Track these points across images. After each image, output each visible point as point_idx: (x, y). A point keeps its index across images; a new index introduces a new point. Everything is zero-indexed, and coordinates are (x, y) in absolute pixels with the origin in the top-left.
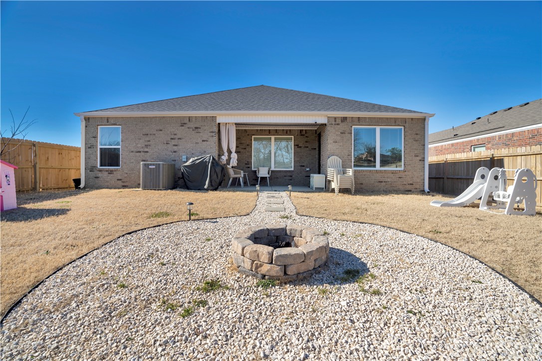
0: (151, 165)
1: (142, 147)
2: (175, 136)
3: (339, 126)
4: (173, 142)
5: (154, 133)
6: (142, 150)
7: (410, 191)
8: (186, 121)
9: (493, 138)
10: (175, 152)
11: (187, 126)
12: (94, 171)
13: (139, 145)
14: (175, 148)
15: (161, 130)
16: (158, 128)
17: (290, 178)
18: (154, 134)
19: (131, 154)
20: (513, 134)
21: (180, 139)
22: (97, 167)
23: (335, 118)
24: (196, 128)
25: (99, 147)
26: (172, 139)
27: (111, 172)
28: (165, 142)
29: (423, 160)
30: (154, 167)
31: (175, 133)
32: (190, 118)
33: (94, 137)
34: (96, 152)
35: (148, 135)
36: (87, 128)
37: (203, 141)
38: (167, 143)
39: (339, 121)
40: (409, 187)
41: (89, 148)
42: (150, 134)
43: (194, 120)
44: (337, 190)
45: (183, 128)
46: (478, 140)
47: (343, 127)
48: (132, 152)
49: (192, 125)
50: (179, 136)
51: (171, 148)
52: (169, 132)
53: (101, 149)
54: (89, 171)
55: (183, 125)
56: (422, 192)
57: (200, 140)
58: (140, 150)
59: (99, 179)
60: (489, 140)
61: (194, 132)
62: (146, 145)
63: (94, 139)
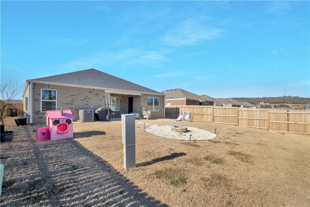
0: (88, 111)
1: (70, 102)
2: (87, 97)
3: (144, 97)
4: (86, 100)
5: (77, 95)
6: (70, 103)
7: (161, 118)
8: (92, 91)
9: (173, 100)
10: (87, 104)
11: (92, 93)
12: (39, 114)
13: (68, 101)
14: (87, 103)
15: (80, 94)
16: (79, 93)
17: (118, 114)
18: (77, 96)
19: (64, 105)
20: (177, 100)
21: (89, 98)
22: (40, 111)
23: (143, 94)
24: (97, 94)
25: (41, 100)
26: (85, 98)
28: (82, 100)
29: (164, 108)
31: (87, 96)
32: (94, 90)
33: (38, 95)
34: (40, 103)
35: (73, 96)
36: (34, 89)
37: (100, 100)
38: (83, 100)
39: (144, 95)
40: (161, 116)
41: (35, 101)
42: (74, 96)
43: (96, 90)
44: (147, 118)
45: (91, 93)
46: (168, 100)
47: (145, 97)
48: (64, 104)
49: (95, 93)
50: (89, 97)
51: (85, 102)
52: (84, 95)
53: (43, 102)
54: (35, 114)
55: (91, 92)
56: (164, 118)
57: (98, 100)
58: (69, 103)
59: (42, 118)
60: (171, 101)
61: (95, 96)
62: (72, 101)
63: (39, 96)
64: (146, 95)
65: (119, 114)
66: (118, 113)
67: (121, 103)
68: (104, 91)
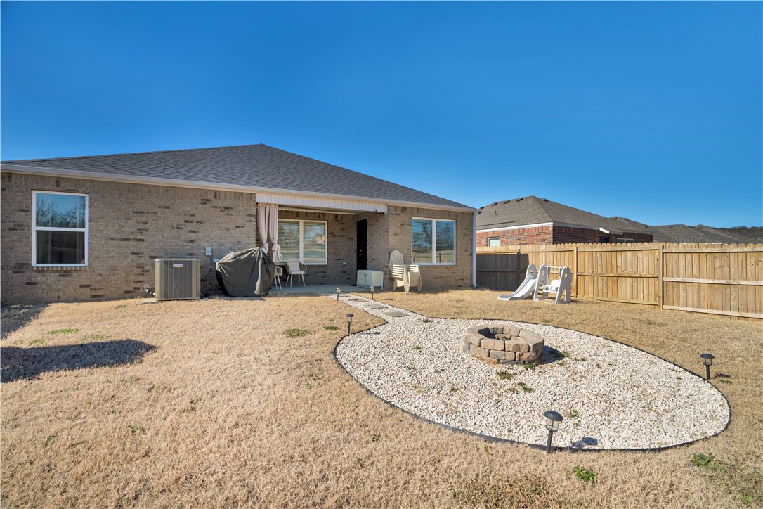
0: (176, 262)
1: (132, 232)
2: (192, 218)
3: (399, 217)
4: (189, 227)
5: (156, 210)
6: (132, 236)
7: (461, 286)
8: (211, 197)
10: (192, 241)
11: (211, 204)
12: (24, 272)
13: (126, 229)
14: (193, 236)
15: (168, 208)
16: (163, 204)
17: (324, 275)
18: (156, 213)
19: (110, 242)
21: (201, 222)
22: (30, 264)
23: (396, 207)
24: (226, 208)
25: (35, 229)
26: (186, 221)
27: (67, 273)
28: (175, 226)
29: (471, 255)
30: (182, 266)
31: (192, 213)
32: (216, 193)
33: (22, 210)
34: (29, 237)
35: (143, 213)
36: (6, 192)
37: (236, 227)
38: (178, 228)
39: (399, 211)
40: (460, 283)
41: (11, 229)
42: (148, 213)
43: (222, 196)
44: (407, 289)
45: (205, 206)
46: (494, 232)
47: (403, 217)
48: (112, 239)
49: (220, 203)
50: (199, 219)
51: (184, 234)
52: (181, 211)
53: (38, 232)
54: (11, 272)
55: (204, 202)
56: (471, 287)
57: (231, 226)
58: (128, 237)
59: (37, 285)
60: (504, 234)
61: (222, 214)
62: (139, 230)
63: (23, 213)
64: (404, 209)
65: (325, 272)
66: (322, 270)
67: (333, 239)
68: (252, 196)
